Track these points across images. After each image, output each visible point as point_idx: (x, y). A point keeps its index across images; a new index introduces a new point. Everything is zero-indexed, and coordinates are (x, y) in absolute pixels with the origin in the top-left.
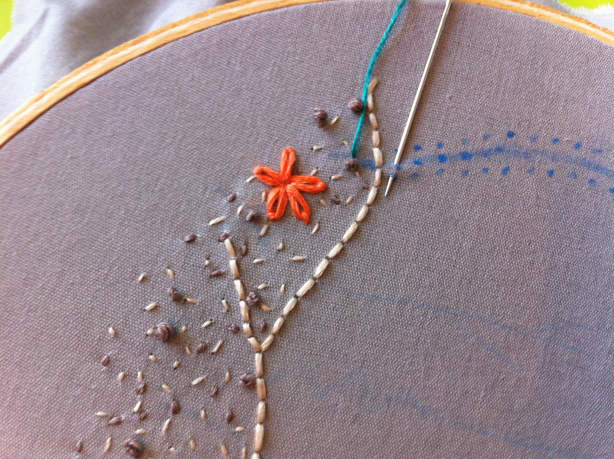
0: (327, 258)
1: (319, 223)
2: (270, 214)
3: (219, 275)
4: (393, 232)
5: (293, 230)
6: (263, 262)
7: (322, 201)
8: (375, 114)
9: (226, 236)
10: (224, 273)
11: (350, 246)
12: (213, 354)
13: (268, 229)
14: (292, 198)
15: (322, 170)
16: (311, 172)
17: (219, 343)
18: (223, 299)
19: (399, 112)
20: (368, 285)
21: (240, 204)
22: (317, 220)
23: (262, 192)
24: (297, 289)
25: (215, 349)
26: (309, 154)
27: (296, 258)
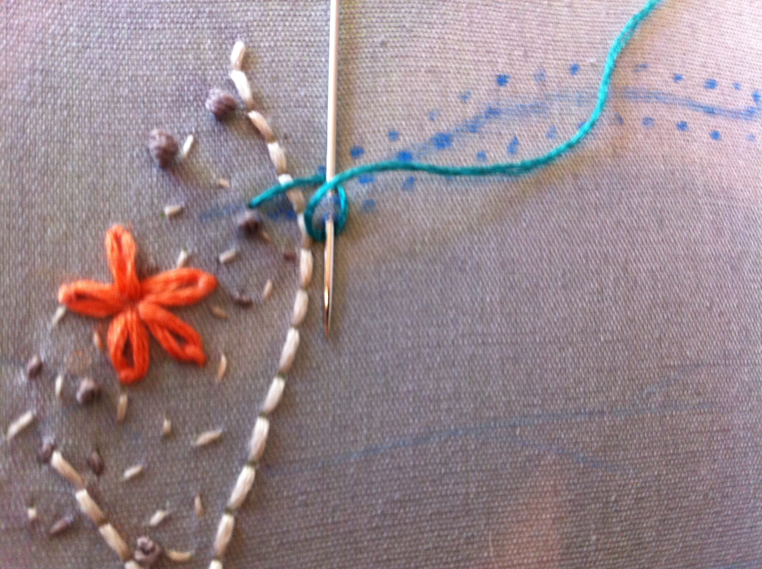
0: (265, 415)
1: (226, 354)
2: (123, 372)
5: (180, 387)
6: (143, 471)
7: (218, 310)
8: (262, 110)
9: (52, 449)
10: (74, 524)
11: (298, 376)
13: (130, 402)
14: (157, 328)
15: (196, 250)
16: (174, 262)
19: (302, 94)
21: (56, 376)
22: (220, 350)
23: (92, 333)
24: (226, 496)
26: (160, 227)
27: (205, 437)
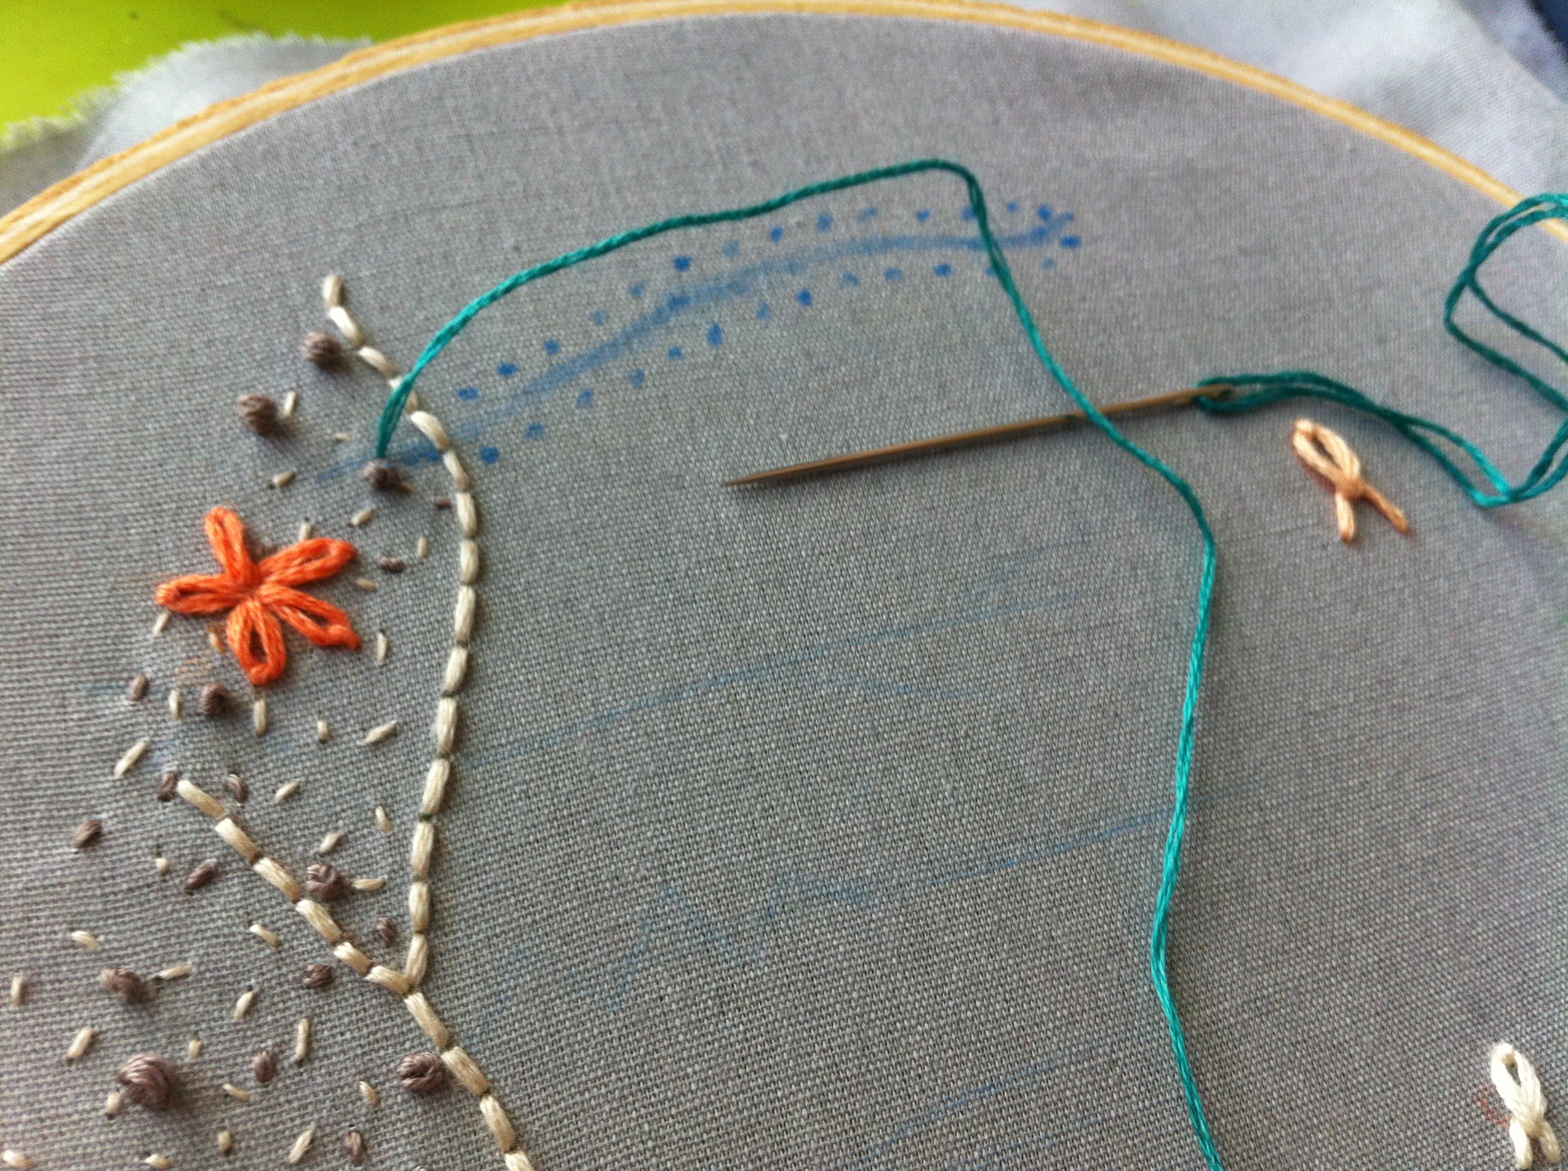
0: (447, 695)
1: (383, 631)
2: (254, 671)
3: (208, 879)
4: (559, 565)
5: (331, 680)
6: (298, 787)
7: (362, 582)
8: (373, 345)
9: (176, 777)
10: (219, 864)
11: (483, 642)
12: (300, 1063)
13: (268, 709)
14: (287, 610)
15: (320, 518)
16: (295, 536)
17: (301, 1028)
18: (250, 923)
20: (573, 703)
21: (168, 690)
22: (374, 628)
23: (206, 636)
24: (416, 800)
25: (299, 1049)
26: (271, 501)
27: (373, 735)
